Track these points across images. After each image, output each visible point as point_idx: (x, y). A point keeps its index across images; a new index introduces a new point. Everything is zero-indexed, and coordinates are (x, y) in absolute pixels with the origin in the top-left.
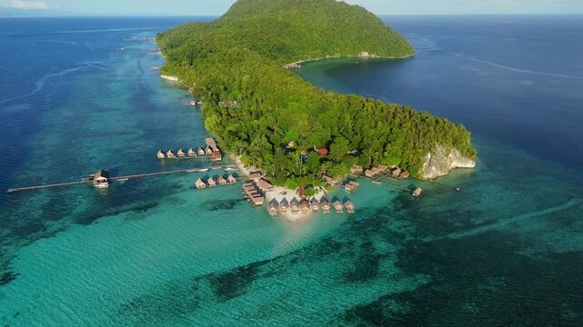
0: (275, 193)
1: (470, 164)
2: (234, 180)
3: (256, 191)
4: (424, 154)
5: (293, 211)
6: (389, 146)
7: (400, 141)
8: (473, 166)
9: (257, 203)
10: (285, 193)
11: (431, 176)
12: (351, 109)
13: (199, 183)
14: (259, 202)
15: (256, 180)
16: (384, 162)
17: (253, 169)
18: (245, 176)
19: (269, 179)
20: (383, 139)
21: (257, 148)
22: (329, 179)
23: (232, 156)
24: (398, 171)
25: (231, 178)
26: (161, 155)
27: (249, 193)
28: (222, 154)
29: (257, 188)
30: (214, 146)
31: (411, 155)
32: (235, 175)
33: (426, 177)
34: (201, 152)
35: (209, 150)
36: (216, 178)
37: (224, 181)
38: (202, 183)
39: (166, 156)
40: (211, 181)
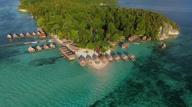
0: (81, 52)
1: (177, 33)
2: (54, 46)
3: (69, 51)
4: (158, 27)
5: (96, 62)
6: (138, 25)
7: (143, 21)
8: (178, 34)
9: (71, 59)
10: (87, 52)
11: (163, 39)
12: (111, 11)
13: (31, 49)
14: (72, 58)
15: (68, 46)
16: (137, 33)
17: (65, 40)
18: (60, 44)
19: (76, 44)
20: (133, 23)
21: (66, 28)
22: (111, 43)
23: (52, 35)
24: (145, 37)
25: (51, 45)
26: (9, 36)
27: (64, 53)
28: (46, 34)
29: (69, 50)
30: (41, 31)
31: (152, 29)
32: (54, 44)
33: (160, 39)
34: (34, 34)
35: (39, 33)
36: (42, 46)
37: (47, 47)
38: (32, 49)
39: (12, 37)
40: (39, 48)
